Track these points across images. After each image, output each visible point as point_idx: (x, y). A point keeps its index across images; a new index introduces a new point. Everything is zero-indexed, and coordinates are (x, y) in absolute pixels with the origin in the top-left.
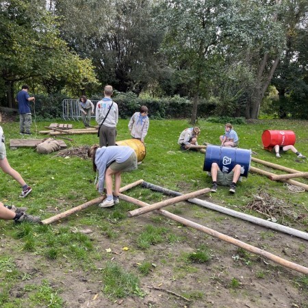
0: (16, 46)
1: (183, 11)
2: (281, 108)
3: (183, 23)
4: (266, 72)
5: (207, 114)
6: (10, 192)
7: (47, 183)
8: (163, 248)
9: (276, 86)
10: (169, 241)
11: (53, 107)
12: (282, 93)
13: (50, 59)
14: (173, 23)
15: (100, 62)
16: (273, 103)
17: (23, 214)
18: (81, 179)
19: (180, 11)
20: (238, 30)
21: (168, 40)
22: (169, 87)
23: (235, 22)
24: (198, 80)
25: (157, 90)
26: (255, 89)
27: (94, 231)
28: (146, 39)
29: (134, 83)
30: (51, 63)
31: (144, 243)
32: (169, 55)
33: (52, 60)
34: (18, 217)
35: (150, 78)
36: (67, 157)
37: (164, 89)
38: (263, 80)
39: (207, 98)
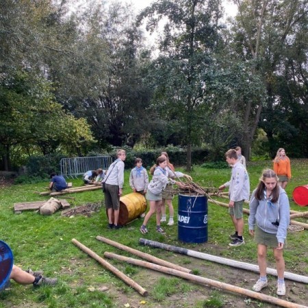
0: (15, 113)
1: (169, 70)
2: (271, 149)
3: (171, 81)
4: (252, 116)
5: (200, 160)
6: (21, 256)
7: (57, 245)
8: (178, 298)
9: (264, 128)
10: (182, 291)
11: (51, 167)
12: (269, 135)
13: (47, 122)
14: (162, 82)
15: (93, 119)
16: (263, 145)
17: (41, 277)
18: (88, 237)
19: (166, 70)
20: (221, 84)
21: (158, 96)
22: (162, 137)
23: (217, 77)
24: (190, 130)
25: (150, 141)
26: (244, 133)
27: (110, 288)
28: (136, 95)
29: (128, 136)
30: (48, 125)
31: (160, 295)
32: (160, 110)
33: (49, 123)
34: (37, 280)
35: (142, 130)
36: (72, 217)
37: (157, 139)
38: (250, 124)
39: (199, 145)
